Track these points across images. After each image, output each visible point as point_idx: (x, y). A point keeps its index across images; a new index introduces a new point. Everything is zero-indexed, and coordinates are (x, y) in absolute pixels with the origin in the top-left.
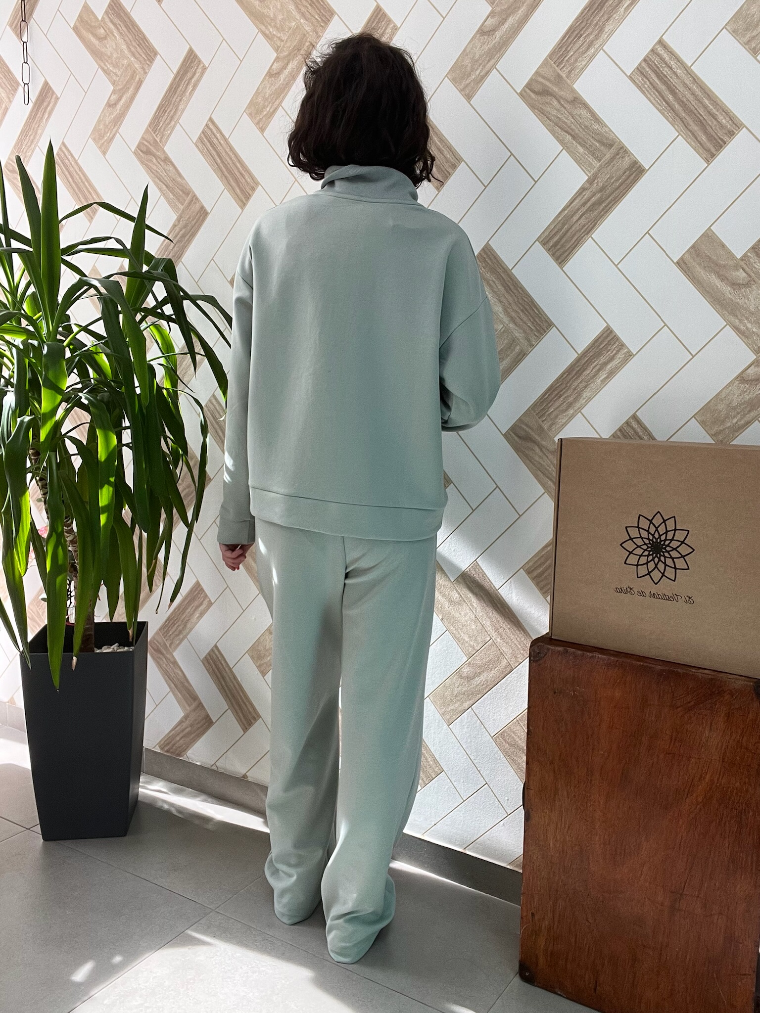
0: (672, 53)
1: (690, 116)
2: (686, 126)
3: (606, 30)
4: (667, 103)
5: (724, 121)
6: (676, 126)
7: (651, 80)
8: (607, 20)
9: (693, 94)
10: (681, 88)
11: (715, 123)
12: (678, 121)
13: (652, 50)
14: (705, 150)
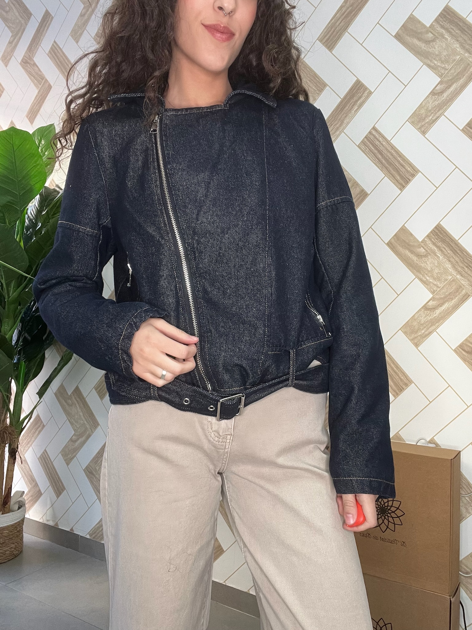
0: (380, 134)
1: (390, 166)
2: (389, 171)
3: (345, 122)
4: (378, 159)
5: (409, 169)
6: (384, 172)
7: (369, 148)
8: (346, 117)
9: (392, 155)
10: (385, 151)
11: (404, 170)
12: (385, 169)
13: (370, 132)
14: (400, 184)
